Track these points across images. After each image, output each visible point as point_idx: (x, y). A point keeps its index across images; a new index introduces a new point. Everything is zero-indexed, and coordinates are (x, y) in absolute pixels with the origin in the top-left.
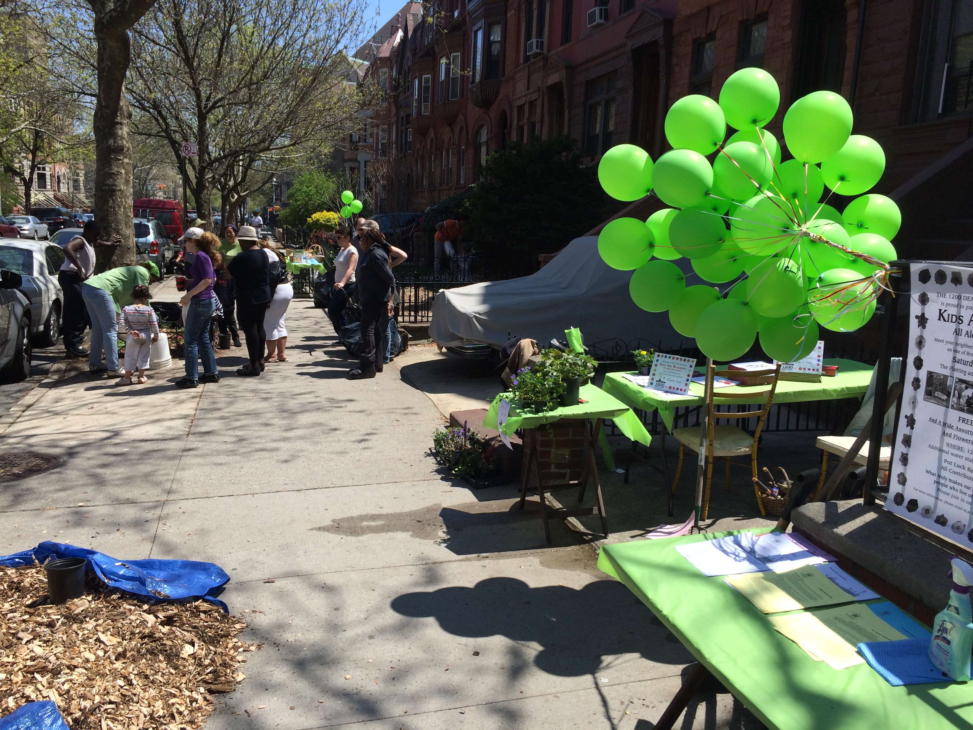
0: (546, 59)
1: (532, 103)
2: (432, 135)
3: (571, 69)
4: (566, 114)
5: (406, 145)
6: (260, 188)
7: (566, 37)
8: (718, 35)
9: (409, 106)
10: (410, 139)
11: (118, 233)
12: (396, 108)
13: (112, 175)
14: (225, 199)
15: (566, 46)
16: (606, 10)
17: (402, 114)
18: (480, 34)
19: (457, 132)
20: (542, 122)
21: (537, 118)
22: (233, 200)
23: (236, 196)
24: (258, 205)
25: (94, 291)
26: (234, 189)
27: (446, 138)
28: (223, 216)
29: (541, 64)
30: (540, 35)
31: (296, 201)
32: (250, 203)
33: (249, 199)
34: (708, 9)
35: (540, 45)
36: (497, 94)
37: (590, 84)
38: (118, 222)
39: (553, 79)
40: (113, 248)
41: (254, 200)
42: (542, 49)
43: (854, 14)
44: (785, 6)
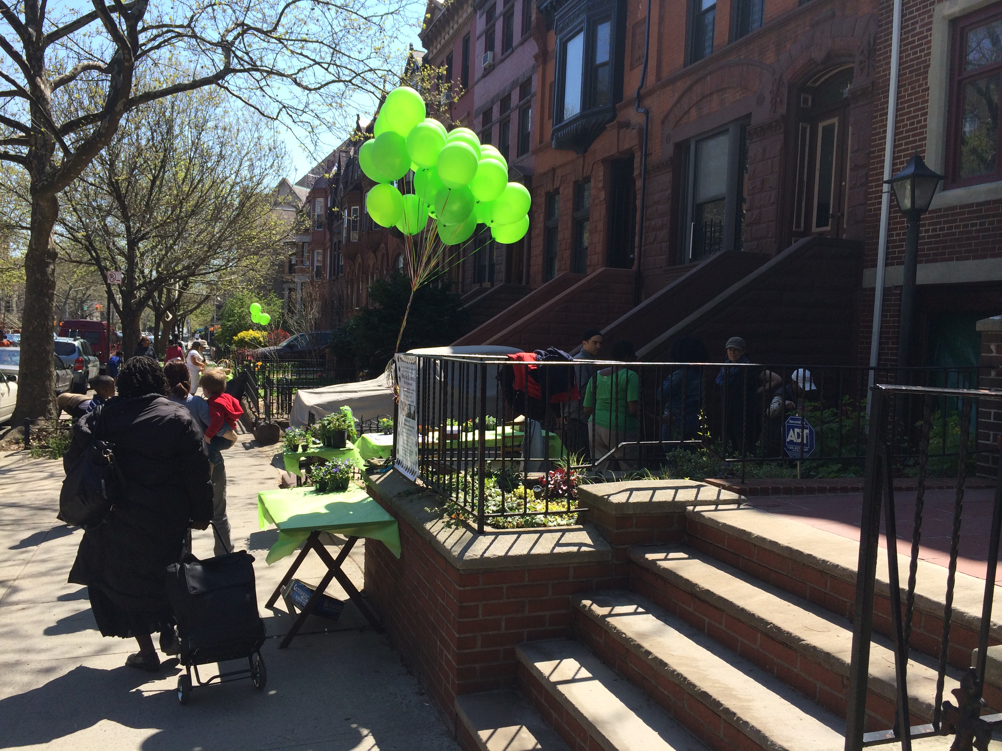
2: (360, 260)
5: (338, 268)
8: (561, 190)
9: (340, 233)
10: (342, 263)
12: (330, 234)
14: (159, 318)
17: (335, 240)
19: (380, 258)
22: (168, 320)
23: (171, 316)
27: (371, 262)
34: (554, 170)
43: (639, 184)
44: (600, 173)
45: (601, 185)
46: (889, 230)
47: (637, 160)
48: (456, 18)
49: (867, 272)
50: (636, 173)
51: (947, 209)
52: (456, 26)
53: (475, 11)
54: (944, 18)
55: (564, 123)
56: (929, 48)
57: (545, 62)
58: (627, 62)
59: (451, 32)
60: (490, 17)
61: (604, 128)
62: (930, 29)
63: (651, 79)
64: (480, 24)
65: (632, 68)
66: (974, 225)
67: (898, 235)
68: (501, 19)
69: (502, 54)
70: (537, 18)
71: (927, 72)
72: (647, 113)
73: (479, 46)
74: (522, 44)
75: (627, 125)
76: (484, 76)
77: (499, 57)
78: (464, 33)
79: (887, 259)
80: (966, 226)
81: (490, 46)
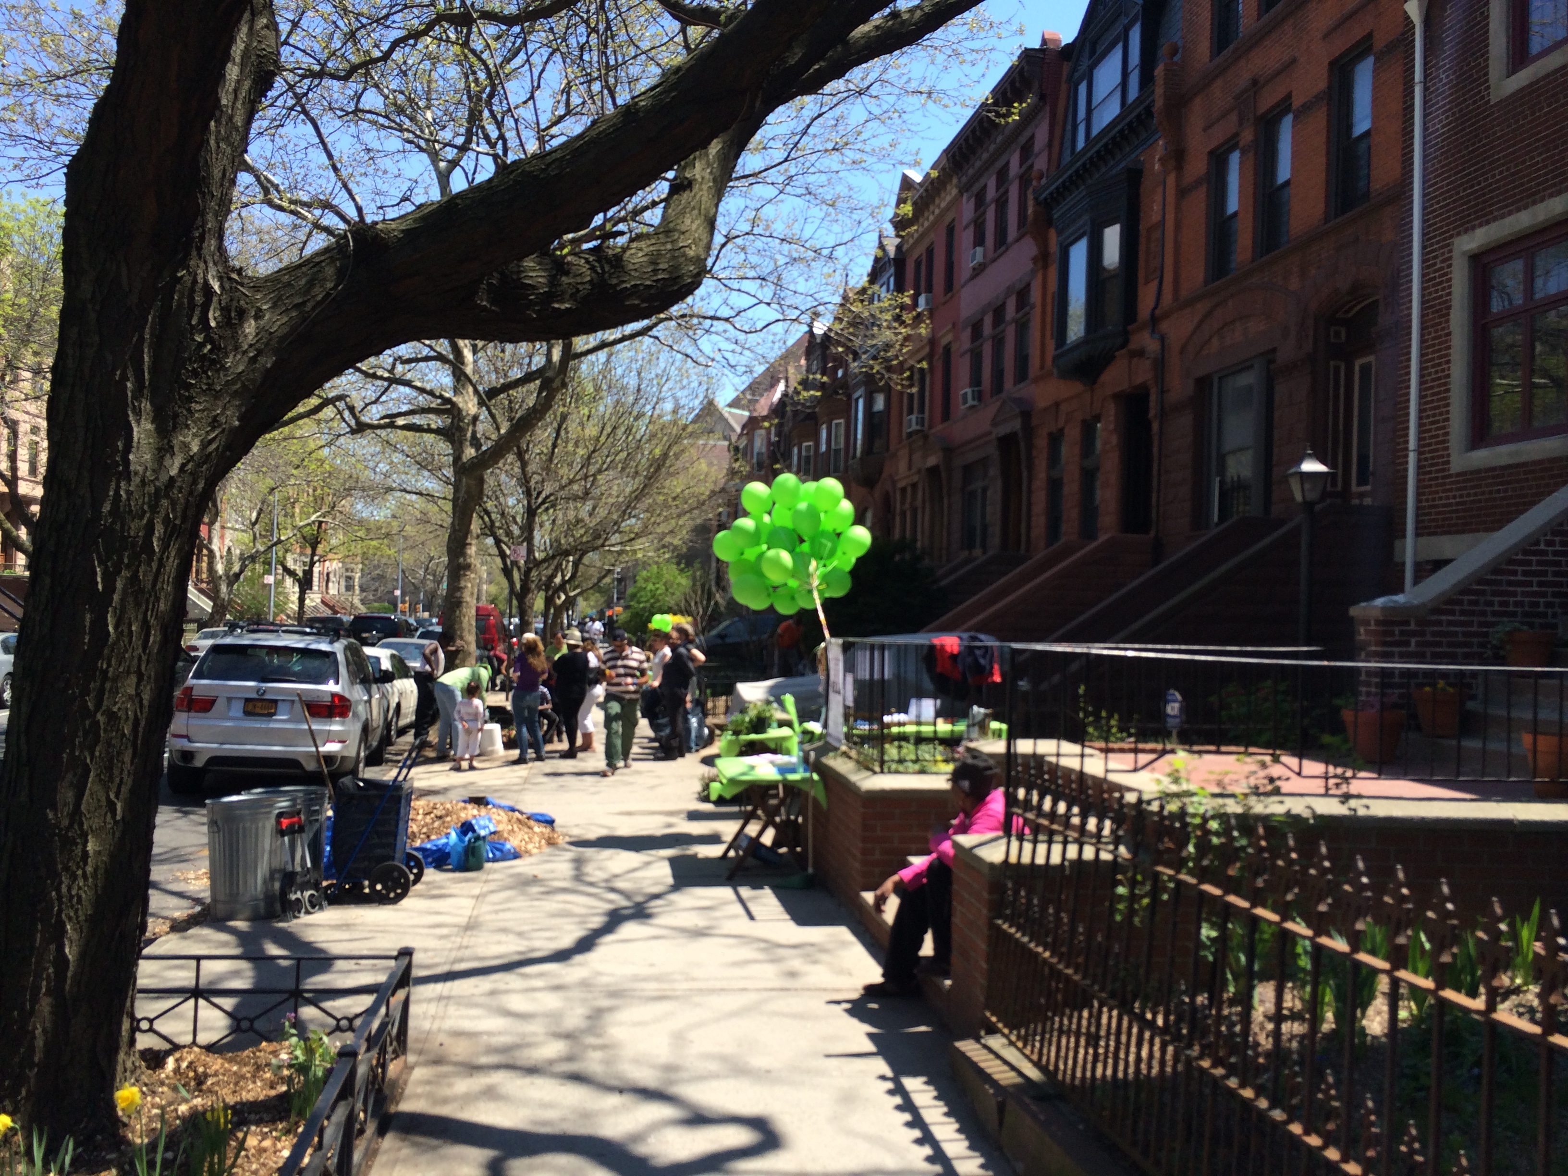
0: (926, 437)
1: (914, 486)
3: (949, 451)
4: (946, 501)
6: (595, 585)
7: (946, 415)
8: (1066, 431)
11: (462, 638)
13: (460, 589)
14: (549, 601)
15: (946, 424)
16: (980, 392)
18: (861, 402)
20: (924, 508)
21: (919, 503)
22: (559, 602)
23: (563, 597)
24: (592, 607)
25: (446, 689)
26: (562, 587)
28: (545, 623)
29: (921, 443)
30: (922, 410)
31: (639, 602)
32: (581, 603)
33: (580, 601)
34: (1057, 405)
35: (921, 422)
36: (880, 473)
37: (968, 469)
38: (462, 629)
39: (932, 461)
40: (457, 652)
41: (586, 599)
42: (923, 425)
43: (1155, 426)
44: (1111, 410)
45: (1112, 427)
46: (1419, 494)
47: (1153, 398)
48: (937, 201)
49: (1397, 543)
50: (1152, 413)
51: (1472, 473)
52: (937, 211)
53: (961, 193)
54: (1464, 253)
55: (1066, 348)
56: (1450, 287)
57: (1045, 267)
58: (1141, 274)
59: (931, 218)
60: (980, 200)
61: (1112, 358)
62: (1450, 266)
63: (1167, 297)
64: (968, 209)
65: (1147, 282)
66: (1498, 491)
67: (1427, 500)
68: (993, 207)
69: (995, 251)
70: (1035, 212)
71: (1448, 314)
72: (1163, 339)
73: (966, 237)
74: (1018, 240)
75: (1140, 353)
76: (973, 278)
77: (991, 255)
78: (948, 219)
79: (1417, 528)
80: (1491, 492)
81: (979, 240)
